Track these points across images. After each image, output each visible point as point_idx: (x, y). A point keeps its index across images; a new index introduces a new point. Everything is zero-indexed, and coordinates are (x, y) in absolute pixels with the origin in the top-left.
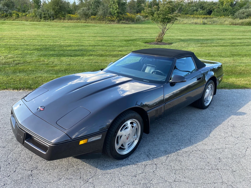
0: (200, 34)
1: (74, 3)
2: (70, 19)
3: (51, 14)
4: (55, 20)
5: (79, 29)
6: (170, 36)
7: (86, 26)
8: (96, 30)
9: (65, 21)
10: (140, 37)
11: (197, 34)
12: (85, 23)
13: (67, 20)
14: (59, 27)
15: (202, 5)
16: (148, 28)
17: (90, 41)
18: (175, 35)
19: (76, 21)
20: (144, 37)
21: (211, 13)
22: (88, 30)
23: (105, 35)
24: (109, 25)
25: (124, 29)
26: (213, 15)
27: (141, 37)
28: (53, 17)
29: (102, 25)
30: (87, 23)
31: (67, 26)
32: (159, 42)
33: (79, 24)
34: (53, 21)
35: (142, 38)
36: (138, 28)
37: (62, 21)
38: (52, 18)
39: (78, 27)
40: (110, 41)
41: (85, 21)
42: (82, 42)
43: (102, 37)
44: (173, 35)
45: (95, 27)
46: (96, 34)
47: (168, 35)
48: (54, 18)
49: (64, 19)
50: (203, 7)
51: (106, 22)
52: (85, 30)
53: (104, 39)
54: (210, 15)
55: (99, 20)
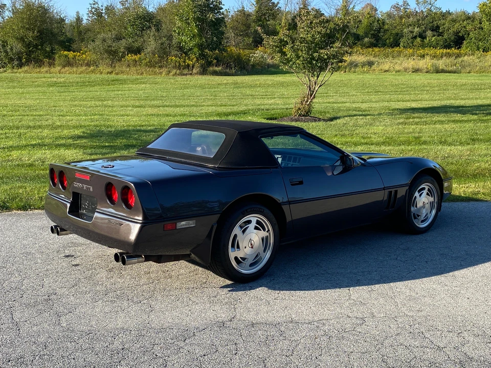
0: (412, 97)
1: (79, 20)
2: (69, 63)
3: (14, 51)
4: (26, 68)
5: (97, 88)
6: (334, 103)
7: (113, 81)
8: (142, 90)
9: (53, 70)
10: (259, 107)
11: (407, 97)
12: (111, 73)
13: (59, 66)
14: (38, 86)
15: (435, 23)
16: (282, 84)
17: (128, 116)
18: (348, 100)
19: (84, 68)
20: (267, 107)
21: (462, 43)
22: (120, 92)
23: (168, 104)
24: (179, 78)
25: (218, 88)
26: (467, 48)
27: (259, 105)
28: (20, 59)
29: (159, 79)
30: (117, 74)
31: (61, 83)
32: (303, 116)
33: (93, 77)
34: (20, 70)
35: (262, 107)
36: (255, 86)
37: (44, 69)
38: (16, 63)
39: (92, 84)
40: (180, 115)
41: (110, 70)
42: (109, 119)
43: (159, 107)
44: (344, 100)
45: (141, 83)
46: (143, 100)
47: (331, 100)
48: (21, 61)
49: (51, 65)
50: (438, 27)
51: (169, 72)
52: (112, 91)
53: (164, 113)
54: (458, 49)
55: (151, 65)
